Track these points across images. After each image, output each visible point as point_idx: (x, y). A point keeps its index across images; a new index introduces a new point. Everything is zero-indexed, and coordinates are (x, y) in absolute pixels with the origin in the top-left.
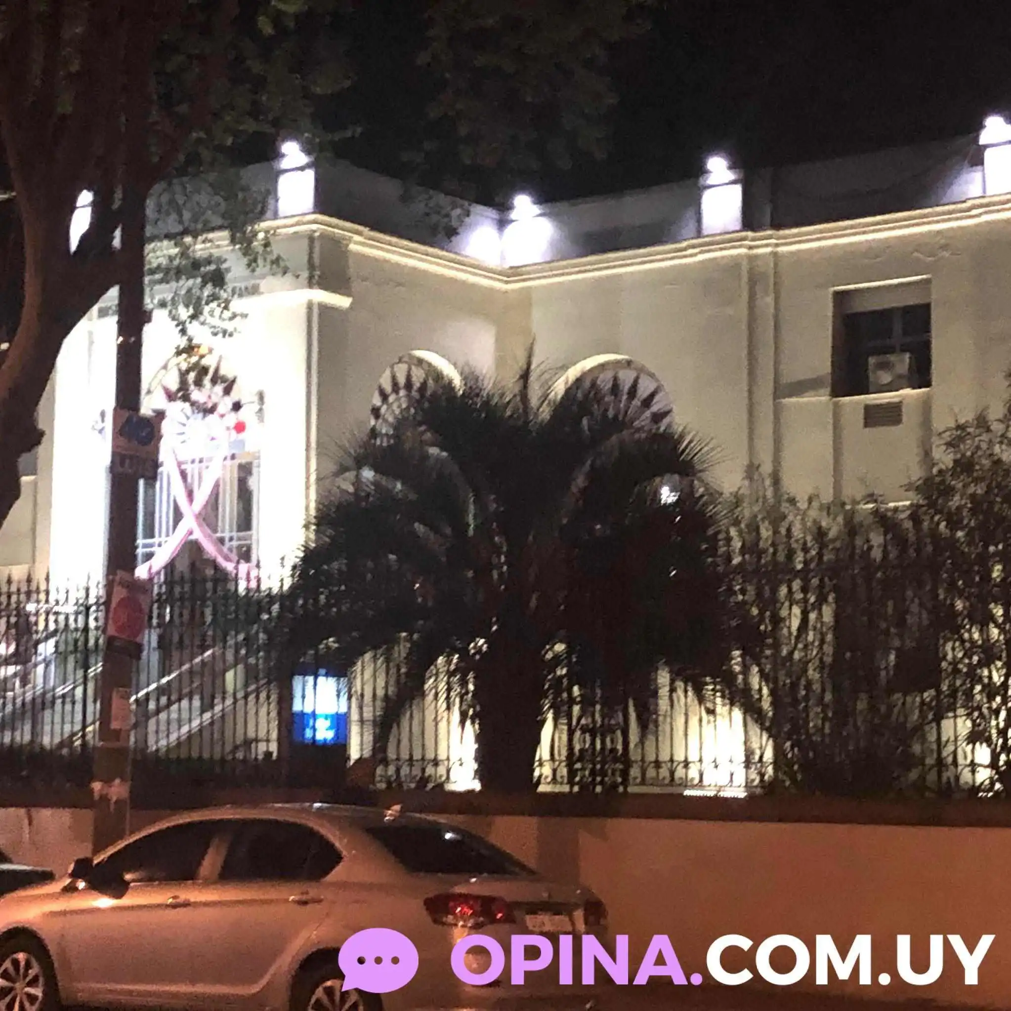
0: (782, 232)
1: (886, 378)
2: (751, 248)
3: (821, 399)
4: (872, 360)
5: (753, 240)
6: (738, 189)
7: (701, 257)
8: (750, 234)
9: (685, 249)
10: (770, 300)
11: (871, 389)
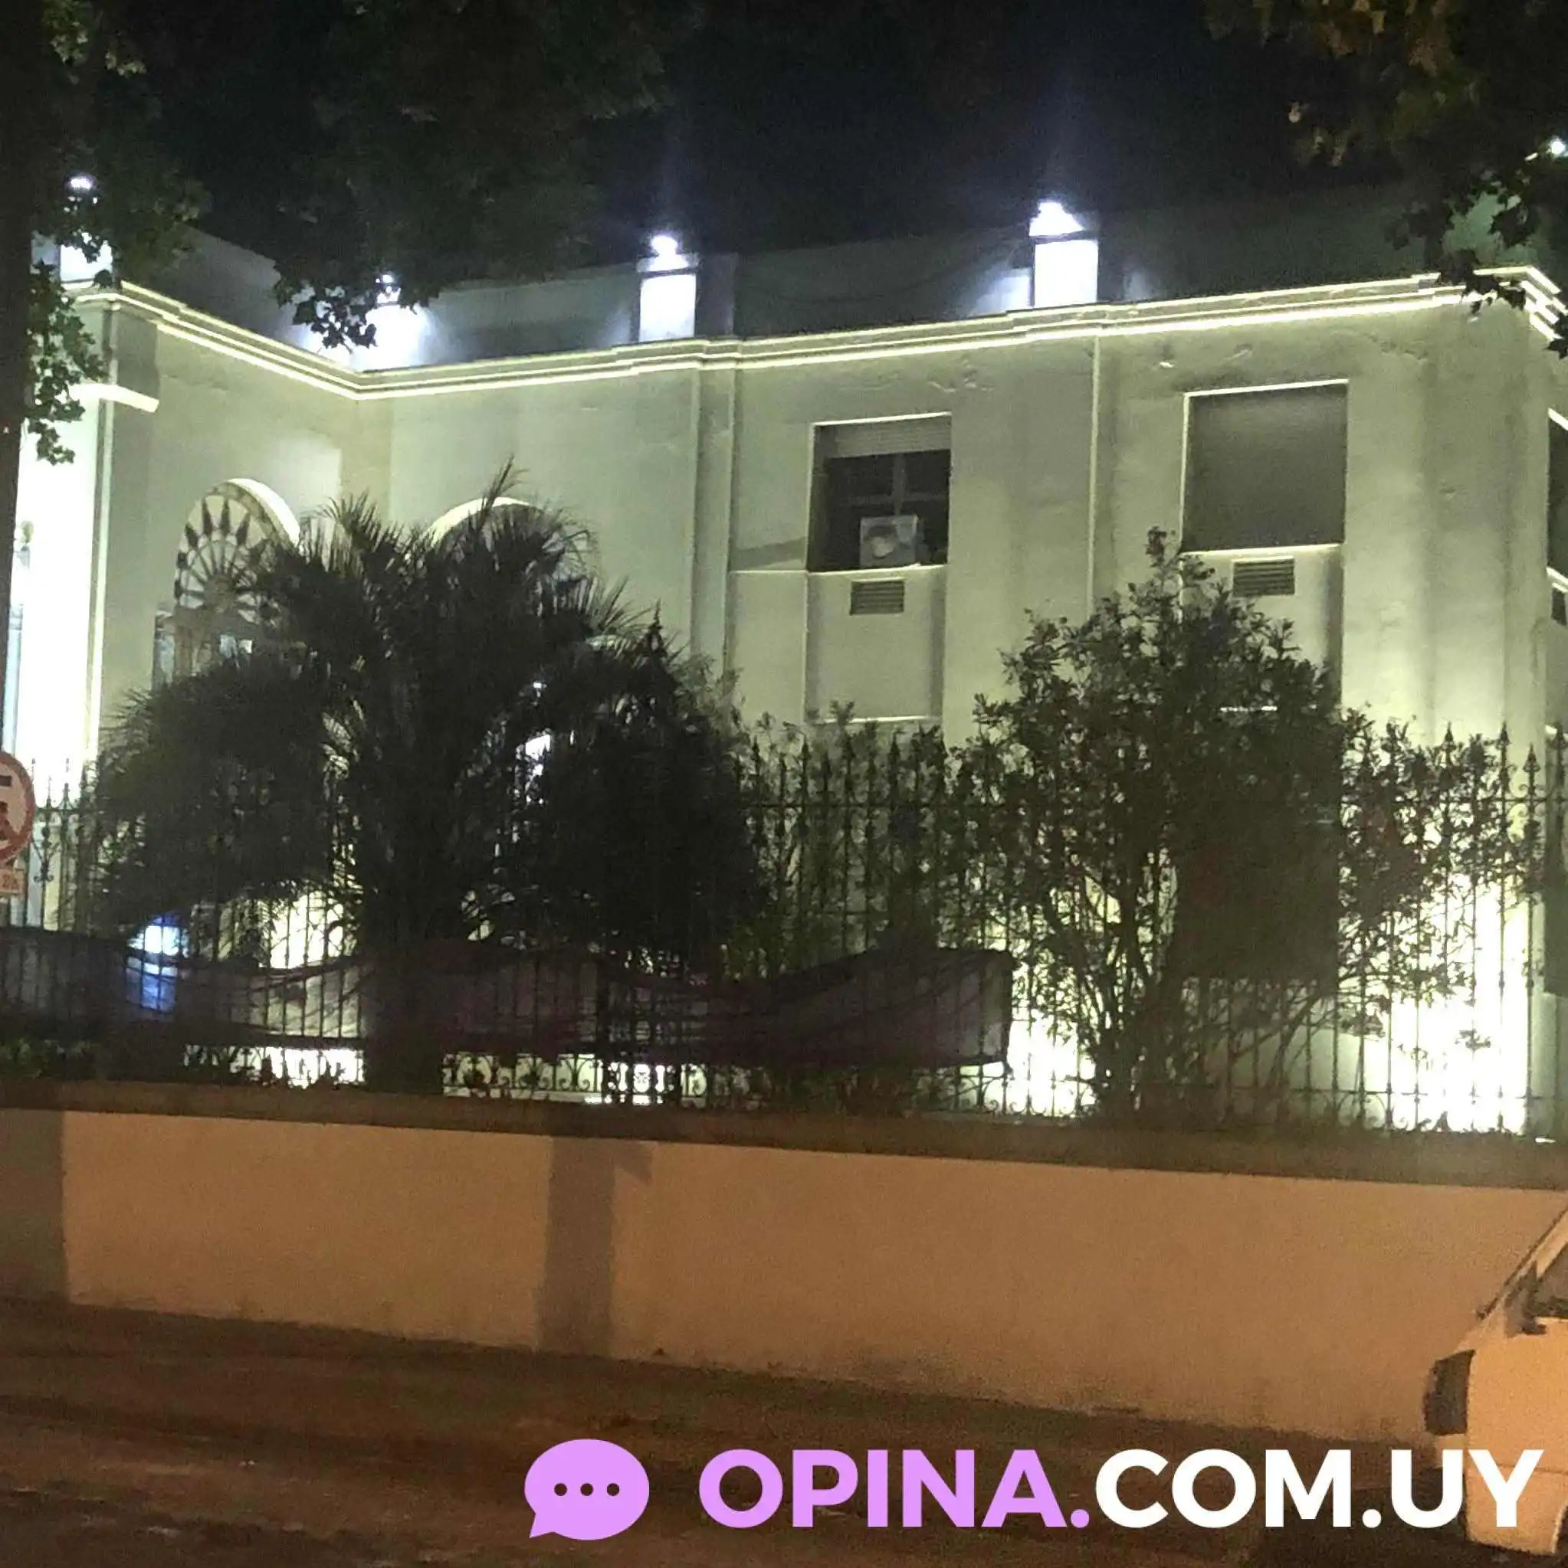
0: (747, 344)
1: (882, 547)
2: (704, 361)
3: (794, 571)
4: (866, 523)
5: (709, 351)
6: (690, 282)
7: (635, 371)
8: (706, 343)
9: (611, 359)
10: (728, 434)
11: (862, 560)
